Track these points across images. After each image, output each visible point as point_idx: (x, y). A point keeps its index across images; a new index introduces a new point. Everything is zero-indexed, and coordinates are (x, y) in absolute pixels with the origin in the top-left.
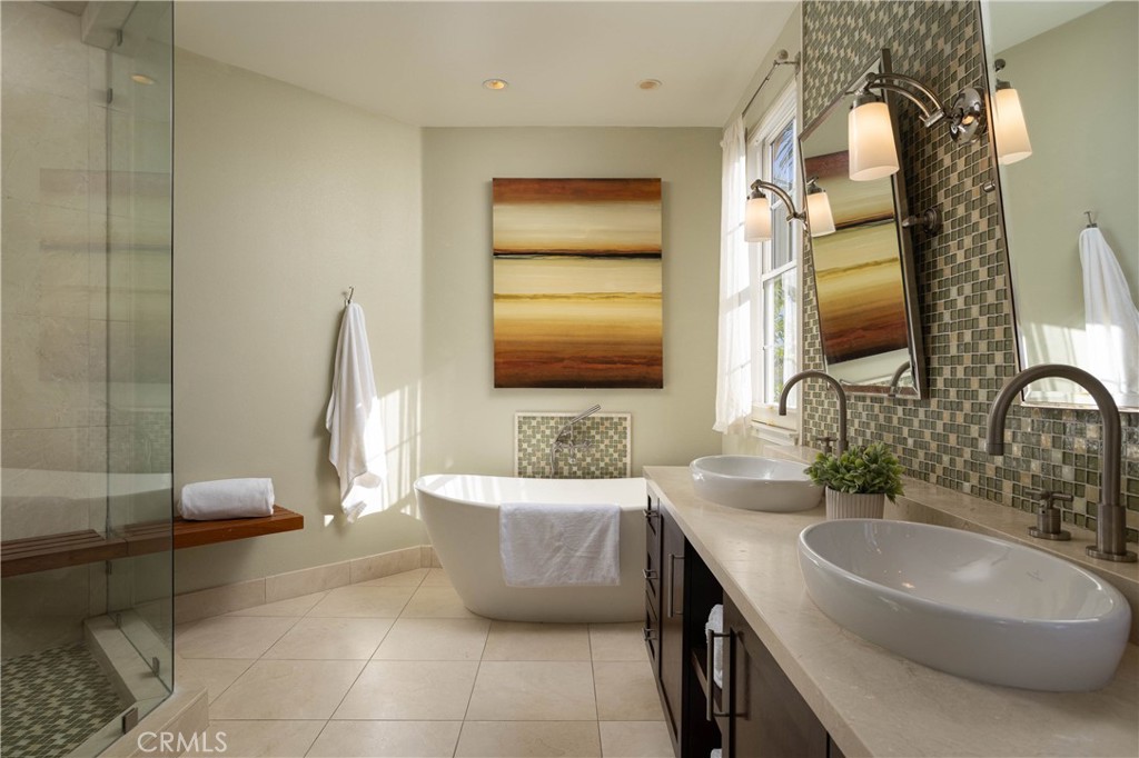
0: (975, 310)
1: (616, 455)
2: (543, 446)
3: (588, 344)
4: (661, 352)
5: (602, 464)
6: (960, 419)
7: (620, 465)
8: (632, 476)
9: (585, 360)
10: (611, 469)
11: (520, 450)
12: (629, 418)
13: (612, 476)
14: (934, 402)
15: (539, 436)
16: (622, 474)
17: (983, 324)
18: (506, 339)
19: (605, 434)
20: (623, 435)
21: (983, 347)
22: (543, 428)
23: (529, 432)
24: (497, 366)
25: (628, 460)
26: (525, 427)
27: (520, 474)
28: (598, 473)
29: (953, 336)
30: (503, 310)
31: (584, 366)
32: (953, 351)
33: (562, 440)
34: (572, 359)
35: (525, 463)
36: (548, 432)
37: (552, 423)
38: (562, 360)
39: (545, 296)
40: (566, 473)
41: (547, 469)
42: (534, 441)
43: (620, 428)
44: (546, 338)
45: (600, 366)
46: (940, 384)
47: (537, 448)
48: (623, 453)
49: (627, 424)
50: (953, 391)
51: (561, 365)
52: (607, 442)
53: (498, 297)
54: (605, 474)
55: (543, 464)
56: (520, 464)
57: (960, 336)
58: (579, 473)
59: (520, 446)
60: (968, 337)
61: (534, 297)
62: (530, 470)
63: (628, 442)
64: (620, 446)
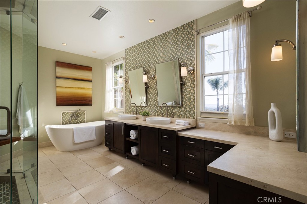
0: (153, 97)
1: (83, 119)
2: (68, 118)
3: (78, 97)
4: (92, 99)
5: (80, 121)
6: (151, 108)
7: (84, 120)
8: (86, 122)
9: (77, 100)
10: (82, 121)
11: (62, 119)
12: (86, 111)
13: (82, 123)
14: (148, 106)
15: (67, 116)
16: (84, 122)
17: (154, 98)
18: (59, 96)
19: (81, 115)
20: (84, 115)
21: (154, 101)
22: (68, 114)
23: (65, 115)
24: (57, 102)
25: (85, 119)
26: (64, 114)
27: (63, 124)
28: (79, 122)
29: (150, 99)
30: (58, 90)
31: (77, 102)
32: (150, 101)
33: (72, 116)
34: (74, 100)
35: (64, 122)
36: (69, 115)
37: (70, 113)
38: (72, 100)
39: (68, 87)
40: (73, 123)
41: (69, 123)
42: (66, 117)
43: (84, 114)
44: (69, 96)
45: (80, 102)
46: (149, 104)
47: (66, 118)
48: (84, 118)
49: (85, 113)
50: (150, 105)
51: (72, 101)
52: (81, 116)
53: (58, 87)
54: (81, 122)
55: (68, 122)
56: (63, 122)
57: (151, 99)
58: (76, 123)
59: (62, 118)
60: (152, 99)
61: (66, 87)
62: (65, 123)
63: (85, 116)
64: (84, 117)
